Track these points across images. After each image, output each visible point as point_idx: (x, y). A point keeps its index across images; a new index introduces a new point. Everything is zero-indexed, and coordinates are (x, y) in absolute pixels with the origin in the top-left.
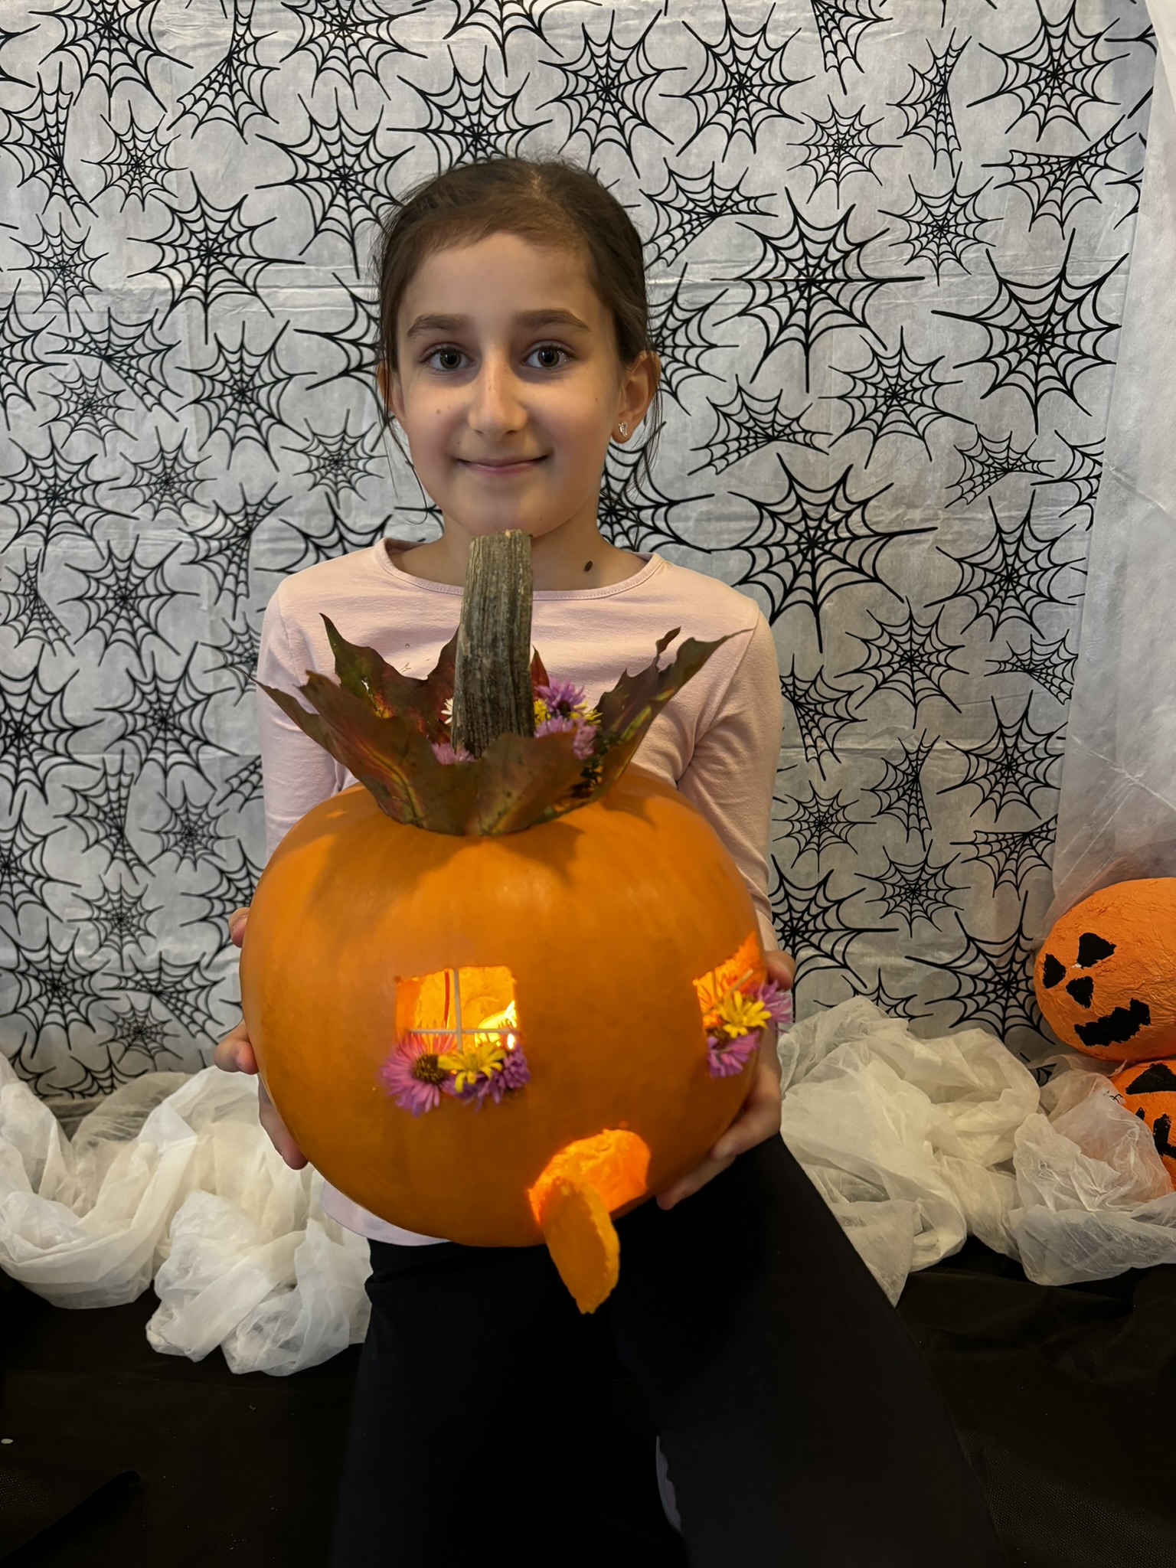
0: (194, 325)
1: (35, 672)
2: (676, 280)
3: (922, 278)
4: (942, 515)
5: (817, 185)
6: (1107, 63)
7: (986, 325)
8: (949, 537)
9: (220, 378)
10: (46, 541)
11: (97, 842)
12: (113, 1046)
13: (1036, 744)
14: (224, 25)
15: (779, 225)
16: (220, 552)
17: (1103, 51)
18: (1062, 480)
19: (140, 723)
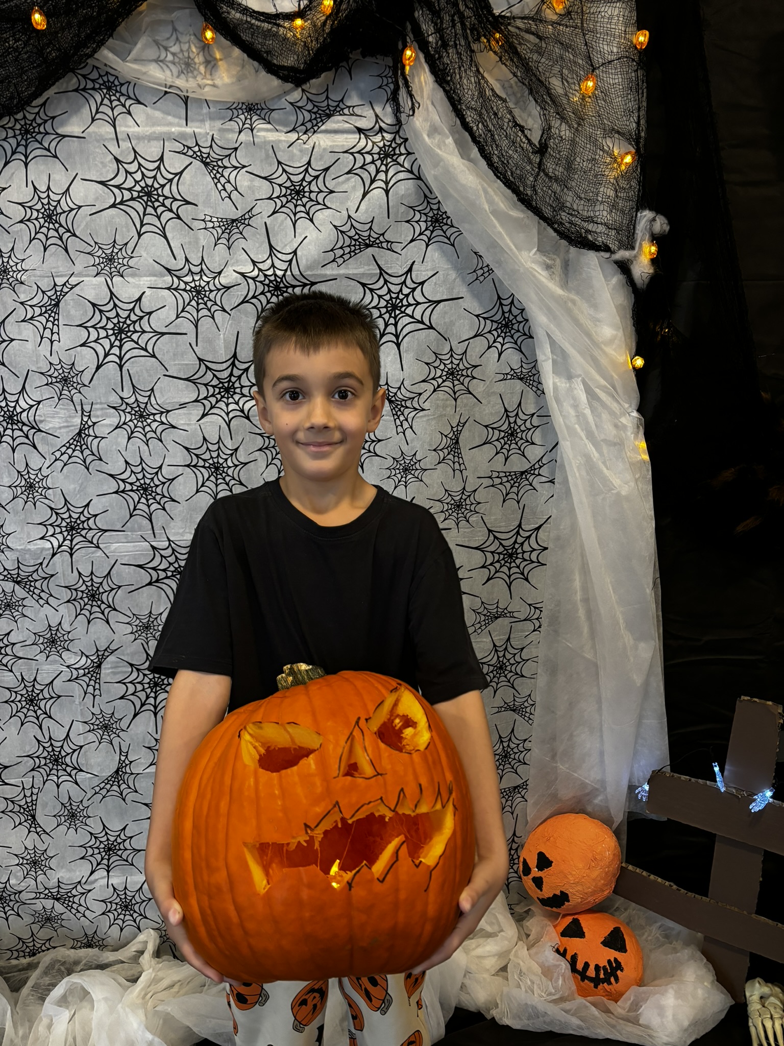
0: (65, 564)
5: (396, 488)
6: (538, 427)
7: (483, 551)
9: (80, 589)
11: (20, 824)
12: (33, 926)
13: (519, 744)
14: (76, 416)
16: (84, 675)
17: (536, 421)
18: (525, 620)
19: (43, 762)
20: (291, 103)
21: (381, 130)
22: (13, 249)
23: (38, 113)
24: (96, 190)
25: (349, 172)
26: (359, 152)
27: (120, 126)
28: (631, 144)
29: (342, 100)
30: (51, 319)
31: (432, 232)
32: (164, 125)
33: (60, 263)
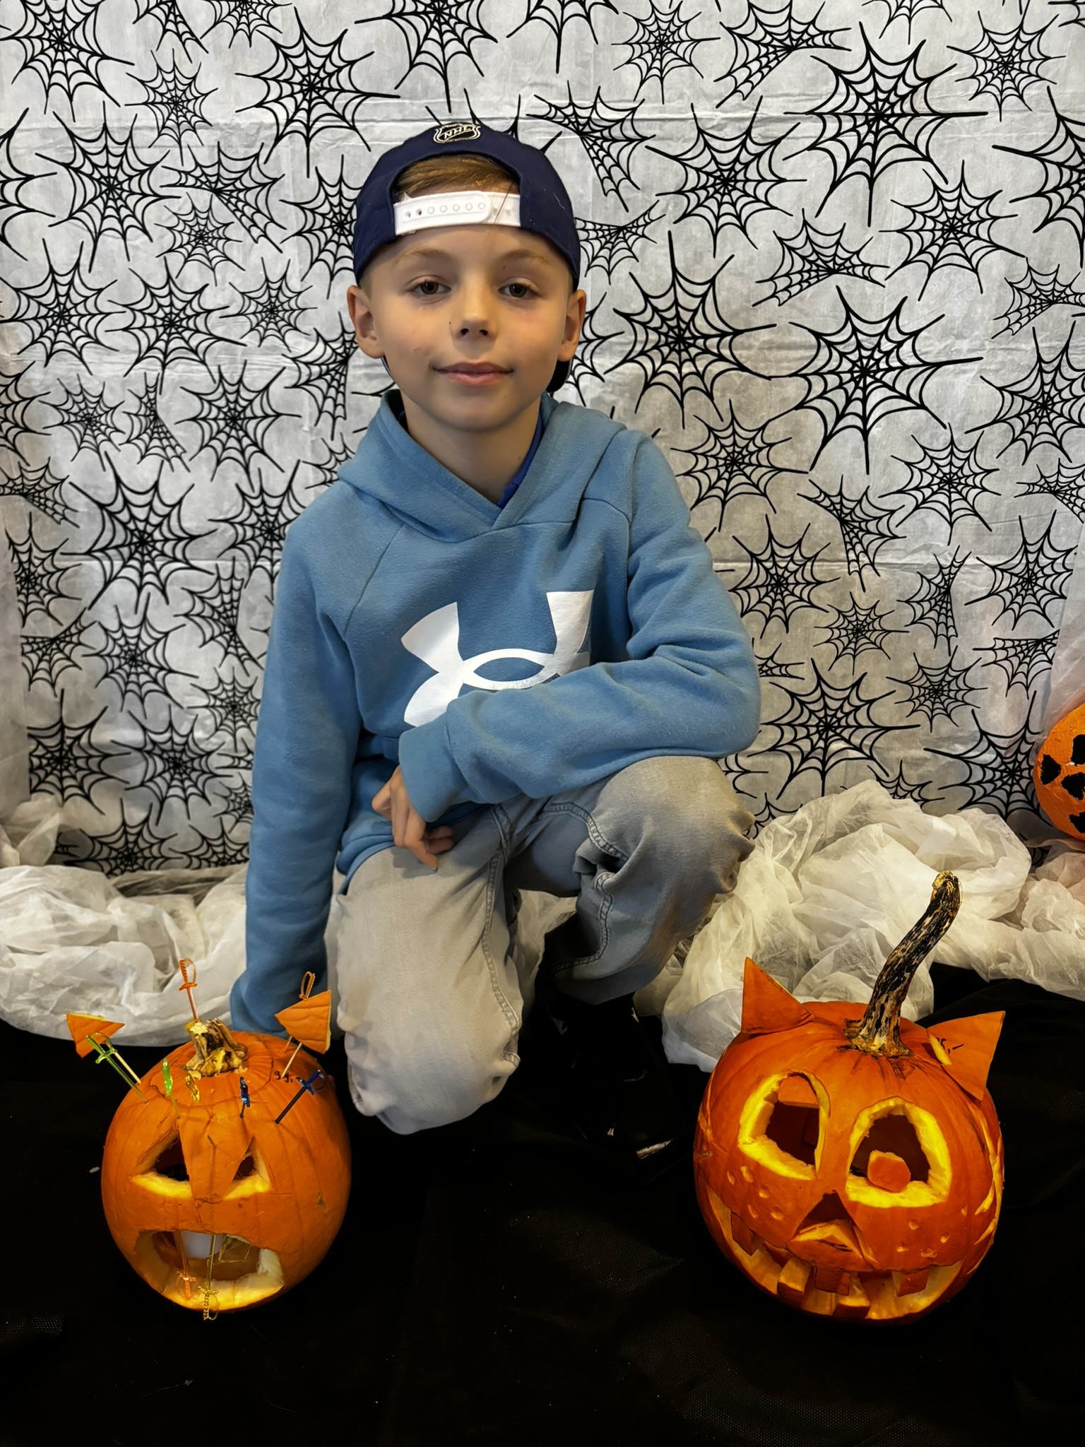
0: (297, 159)
1: (156, 486)
2: (751, 113)
3: (985, 113)
4: (988, 346)
5: (890, 20)
7: (1043, 161)
8: (993, 367)
9: (320, 210)
10: (164, 366)
11: (212, 638)
12: (225, 817)
13: (1055, 559)
15: (851, 60)
16: (320, 376)
19: (249, 533)
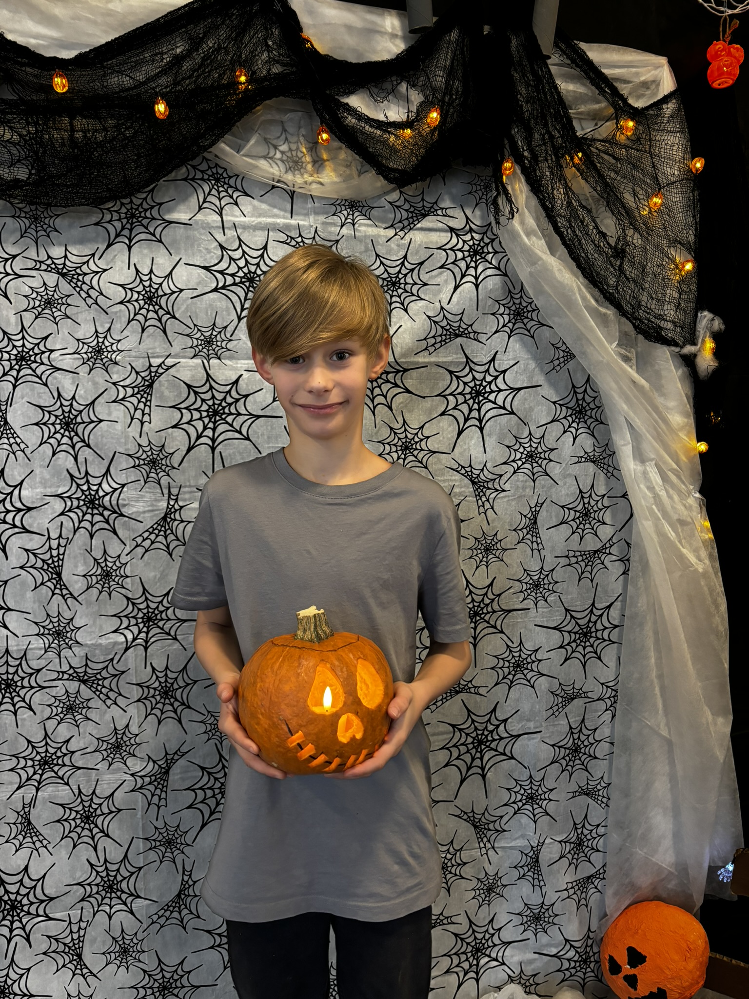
0: (138, 659)
1: (26, 868)
3: (529, 609)
4: (544, 724)
5: (477, 567)
6: (608, 507)
7: (561, 631)
8: (548, 735)
9: (153, 686)
10: (38, 789)
11: (64, 966)
14: (162, 500)
16: (150, 783)
17: (606, 502)
18: (598, 700)
19: (95, 890)
20: (390, 203)
21: (471, 230)
22: (109, 329)
23: (145, 199)
24: (199, 275)
25: (441, 267)
26: (451, 249)
27: (227, 215)
28: (690, 253)
29: (436, 203)
30: (143, 400)
31: (514, 324)
32: (270, 217)
33: (157, 344)
